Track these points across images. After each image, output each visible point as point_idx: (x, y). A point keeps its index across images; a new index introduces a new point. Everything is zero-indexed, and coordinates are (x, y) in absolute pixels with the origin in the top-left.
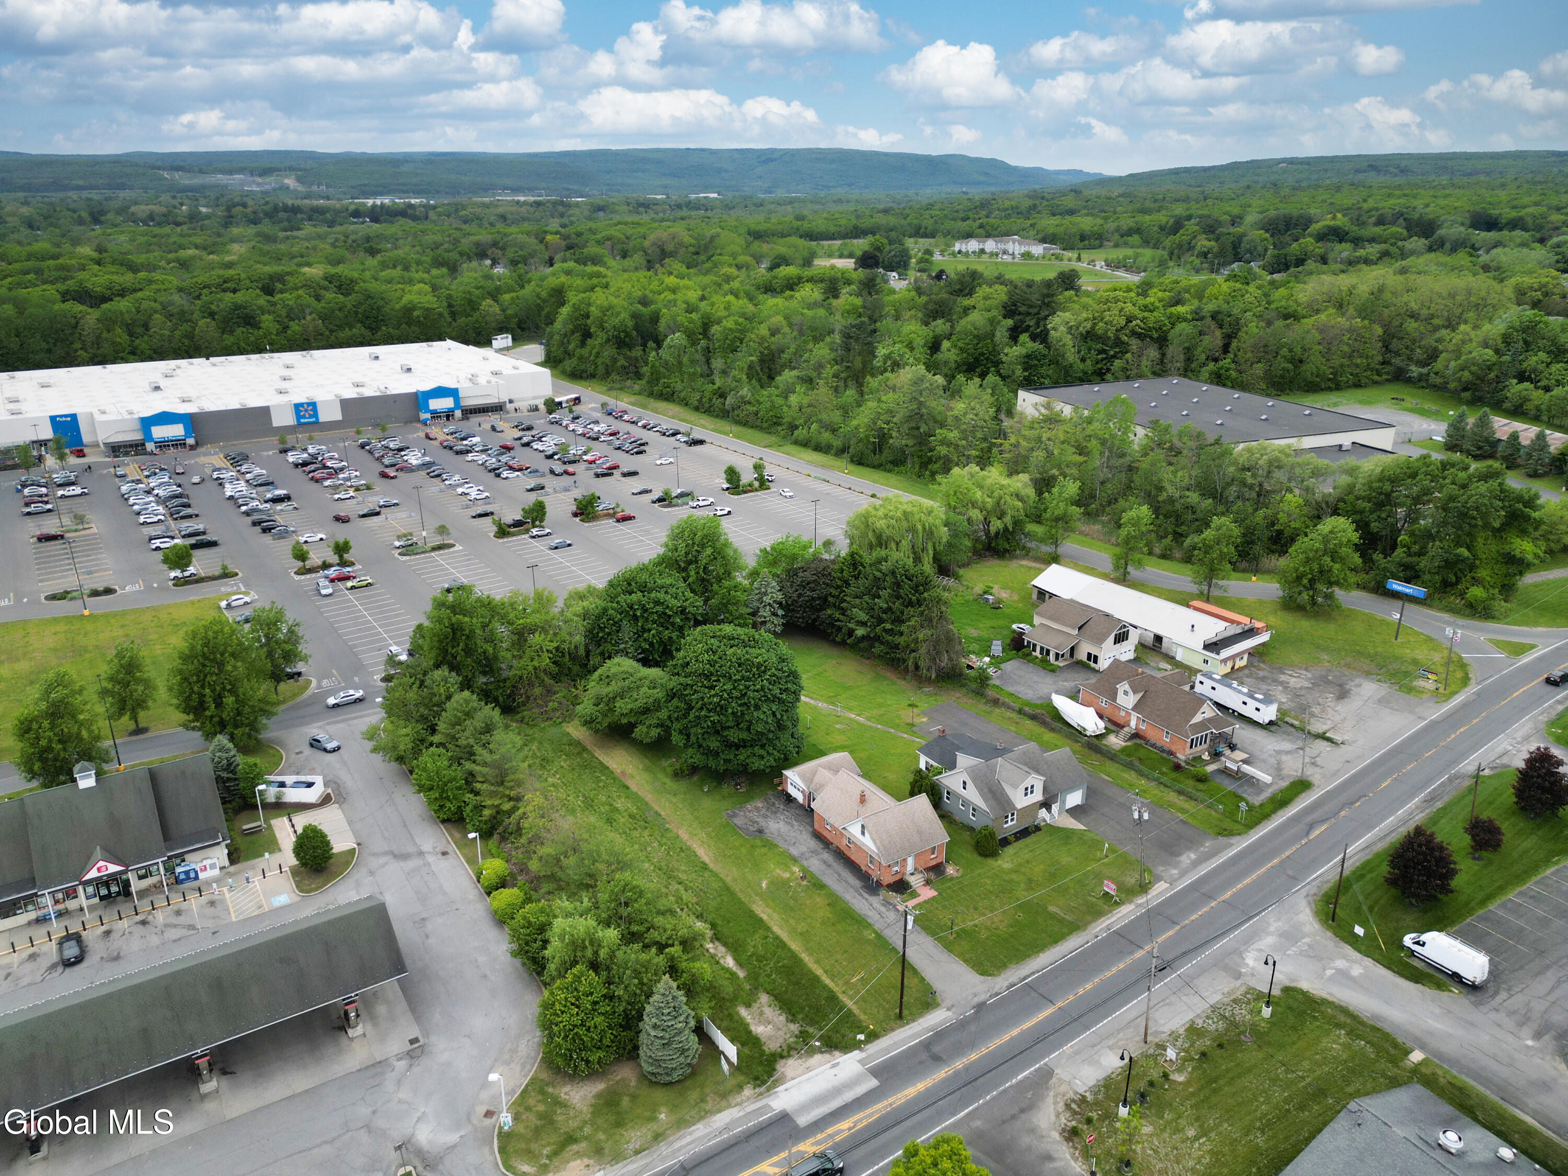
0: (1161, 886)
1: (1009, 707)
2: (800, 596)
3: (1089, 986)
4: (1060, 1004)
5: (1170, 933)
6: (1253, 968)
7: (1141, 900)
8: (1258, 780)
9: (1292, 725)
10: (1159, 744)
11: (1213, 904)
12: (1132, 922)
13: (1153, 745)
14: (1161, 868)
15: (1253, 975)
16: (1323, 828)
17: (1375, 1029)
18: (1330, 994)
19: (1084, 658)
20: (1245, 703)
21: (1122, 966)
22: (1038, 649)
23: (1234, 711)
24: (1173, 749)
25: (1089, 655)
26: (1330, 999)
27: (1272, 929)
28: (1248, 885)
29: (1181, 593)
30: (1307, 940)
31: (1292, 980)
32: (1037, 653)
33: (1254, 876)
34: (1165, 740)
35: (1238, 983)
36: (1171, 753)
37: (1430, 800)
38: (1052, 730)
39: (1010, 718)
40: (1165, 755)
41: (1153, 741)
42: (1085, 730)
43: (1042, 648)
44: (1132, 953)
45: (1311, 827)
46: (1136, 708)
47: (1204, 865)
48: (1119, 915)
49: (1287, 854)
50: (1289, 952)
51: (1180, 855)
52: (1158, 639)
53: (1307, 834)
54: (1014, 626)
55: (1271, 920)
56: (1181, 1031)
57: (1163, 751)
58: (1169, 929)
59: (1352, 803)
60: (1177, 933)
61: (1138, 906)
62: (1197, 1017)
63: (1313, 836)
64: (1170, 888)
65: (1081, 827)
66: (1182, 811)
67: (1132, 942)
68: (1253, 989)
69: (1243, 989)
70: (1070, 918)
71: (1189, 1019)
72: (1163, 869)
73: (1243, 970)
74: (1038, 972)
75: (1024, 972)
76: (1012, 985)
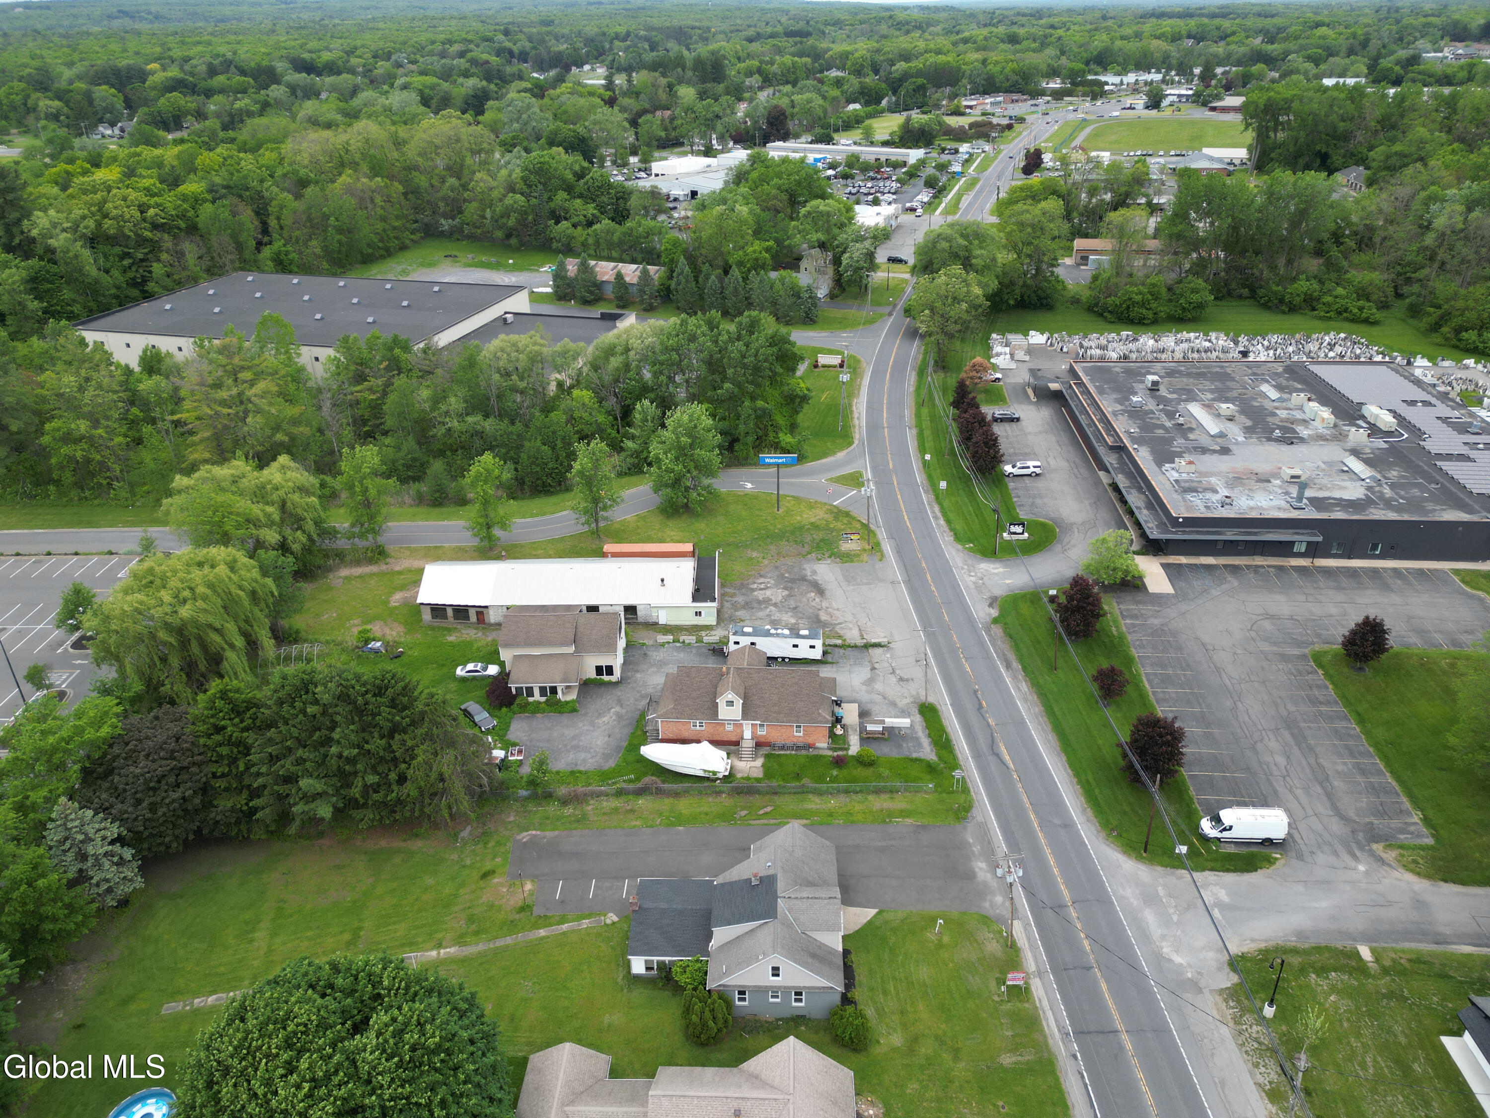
0: (1015, 928)
1: (599, 795)
2: (153, 808)
5: (1104, 986)
6: (1190, 965)
7: (1030, 963)
8: (900, 729)
9: (836, 646)
10: (789, 743)
11: (1073, 913)
12: (1065, 1003)
13: (783, 748)
14: (987, 905)
15: (1200, 974)
16: (1003, 748)
17: (1318, 949)
19: (592, 674)
20: (795, 646)
21: (1141, 1075)
22: (537, 692)
23: (783, 659)
24: (810, 740)
25: (599, 670)
26: (1261, 946)
27: (1135, 902)
28: (1056, 861)
29: (562, 539)
30: (1162, 892)
31: (1220, 951)
32: (537, 696)
33: (1047, 851)
34: (798, 735)
35: (1208, 995)
36: (809, 746)
37: (1008, 666)
38: (676, 795)
39: (616, 810)
40: (804, 752)
41: (780, 741)
42: (715, 773)
43: (543, 690)
45: (996, 754)
46: (746, 715)
48: (1046, 1004)
49: (1026, 799)
50: (1175, 918)
52: (631, 610)
53: (1003, 763)
54: (460, 672)
55: (1121, 892)
57: (799, 748)
58: (1096, 982)
59: (980, 706)
60: (1108, 982)
61: (1040, 974)
62: (1252, 1074)
63: (1012, 766)
64: (1026, 926)
65: (871, 912)
66: (904, 813)
67: (1102, 1032)
68: (1221, 991)
69: (1219, 999)
70: (1029, 1056)
71: (1251, 1083)
72: (991, 905)
73: (1189, 975)
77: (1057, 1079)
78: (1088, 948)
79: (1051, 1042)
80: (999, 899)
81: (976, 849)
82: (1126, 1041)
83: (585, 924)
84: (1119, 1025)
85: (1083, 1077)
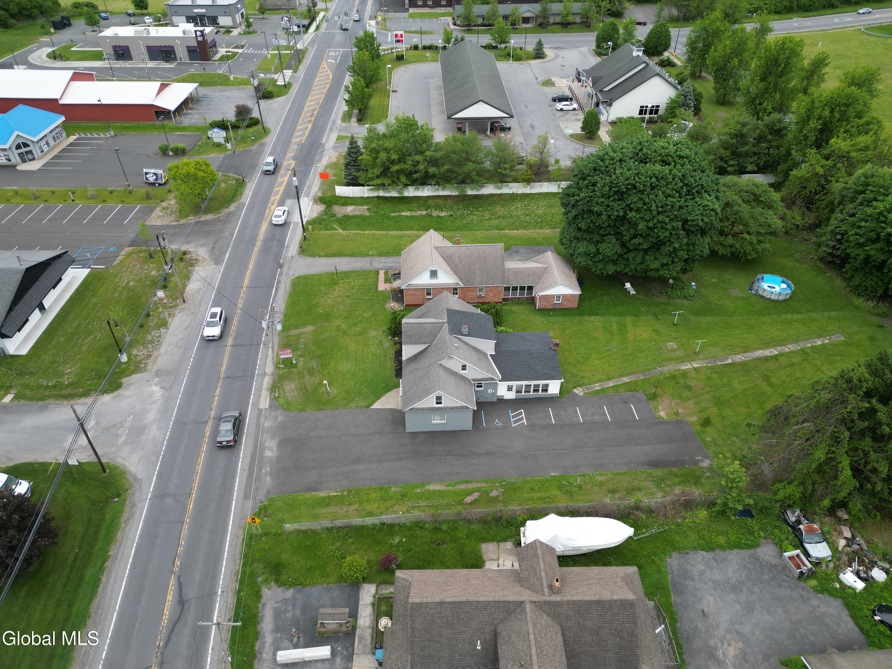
0: (265, 403)
4: (244, 289)
5: (223, 368)
6: (151, 385)
7: (267, 381)
11: (213, 413)
12: (256, 359)
14: (280, 418)
15: (148, 381)
27: (154, 427)
30: (122, 440)
31: (118, 396)
33: (199, 468)
35: (155, 369)
44: (235, 339)
45: (181, 601)
47: (250, 449)
49: (186, 527)
50: (130, 418)
51: (279, 446)
56: (170, 320)
58: (227, 370)
60: (219, 371)
61: (264, 374)
62: (166, 333)
63: (173, 581)
64: (256, 403)
65: (375, 406)
66: (326, 502)
67: (242, 345)
69: (149, 367)
70: (295, 332)
71: (171, 329)
72: (276, 417)
73: (157, 379)
74: (274, 296)
75: (281, 292)
76: (279, 282)
78: (218, 390)
79: (276, 341)
80: (267, 424)
81: (266, 470)
82: (230, 342)
83: (597, 387)
84: (229, 350)
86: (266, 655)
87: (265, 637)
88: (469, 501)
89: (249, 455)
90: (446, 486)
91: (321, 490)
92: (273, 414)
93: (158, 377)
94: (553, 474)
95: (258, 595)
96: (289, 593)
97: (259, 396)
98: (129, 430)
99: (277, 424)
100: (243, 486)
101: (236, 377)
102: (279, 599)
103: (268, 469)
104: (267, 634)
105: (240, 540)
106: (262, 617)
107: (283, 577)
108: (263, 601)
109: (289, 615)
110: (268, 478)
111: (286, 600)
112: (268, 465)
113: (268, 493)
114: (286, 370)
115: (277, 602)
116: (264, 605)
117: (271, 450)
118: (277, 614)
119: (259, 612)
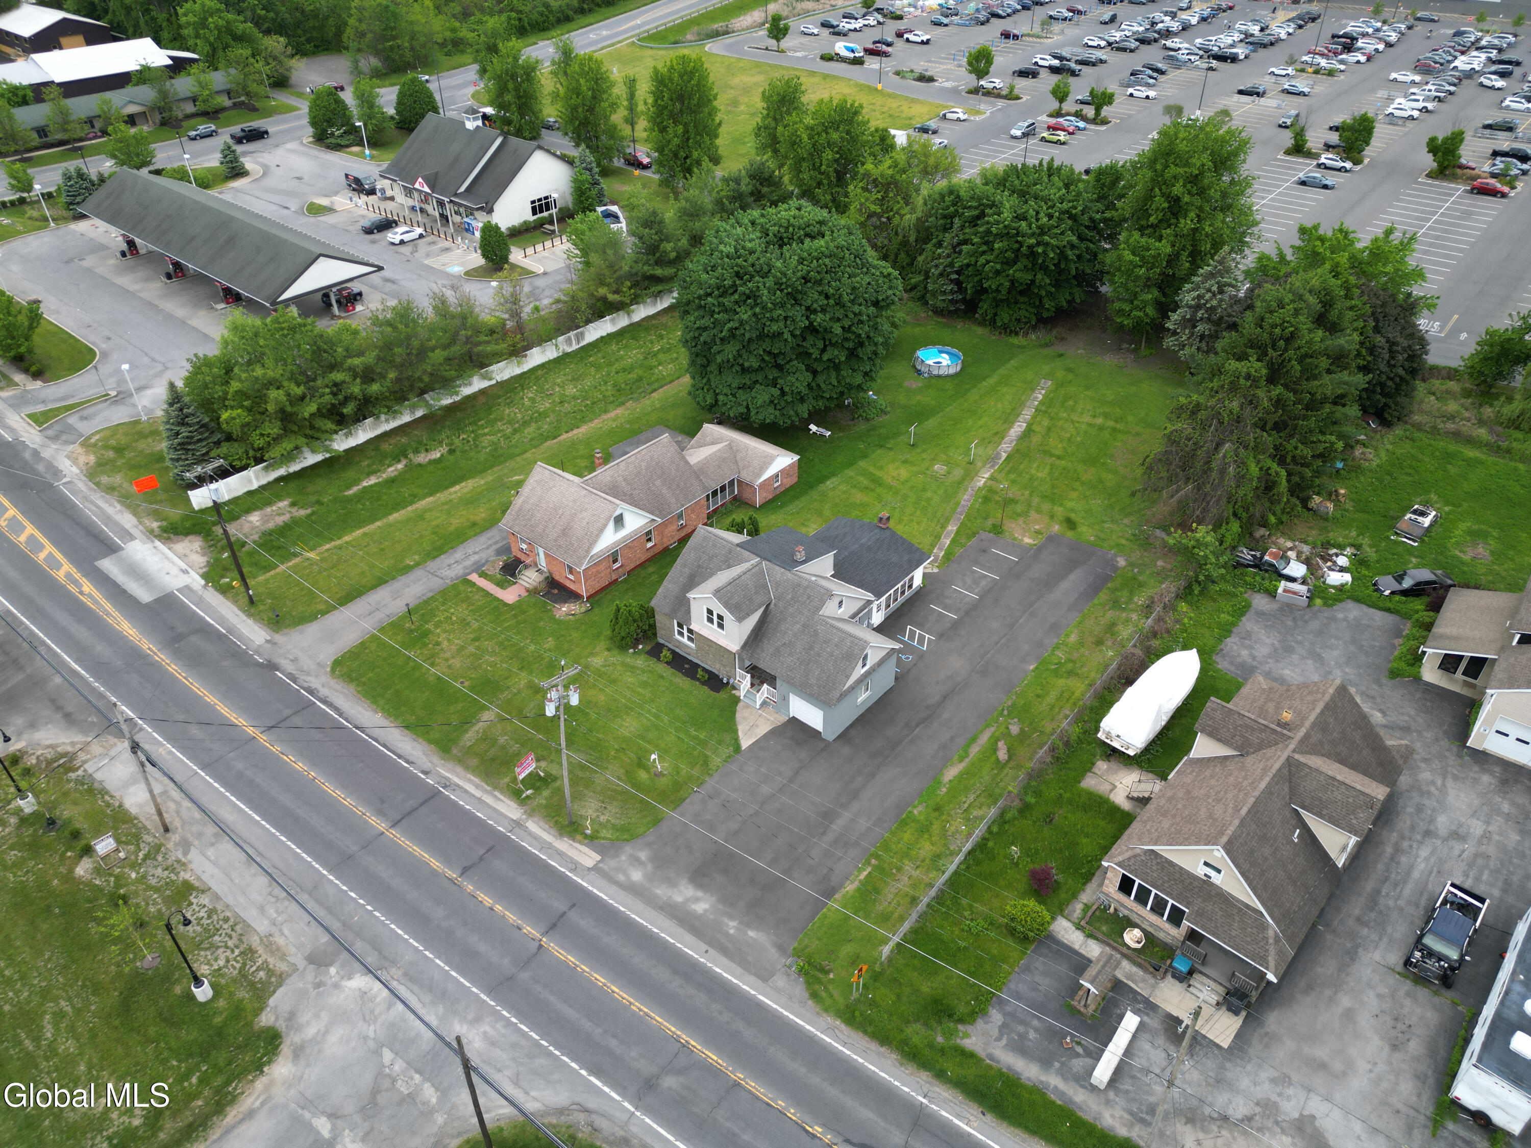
0: (587, 857)
3: (300, 766)
4: (263, 738)
5: (435, 864)
6: (336, 986)
7: (537, 828)
11: (530, 930)
12: (467, 814)
14: (643, 855)
15: (318, 985)
18: (250, 1114)
21: (349, 802)
26: (232, 1114)
28: (610, 996)
30: (430, 1094)
31: (298, 1052)
33: (638, 1006)
35: (298, 959)
44: (380, 813)
47: (668, 923)
48: (488, 799)
49: (751, 1085)
50: (387, 1056)
51: (700, 886)
55: (485, 1027)
56: (185, 876)
58: (447, 861)
60: (434, 872)
61: (518, 824)
62: (217, 897)
64: (575, 867)
65: (746, 743)
66: (871, 892)
67: (409, 814)
68: (281, 979)
69: (282, 967)
70: (470, 736)
71: (215, 887)
72: (635, 858)
73: (333, 970)
74: (341, 715)
75: (340, 701)
76: (311, 691)
77: (430, 742)
78: (481, 896)
79: (459, 769)
80: (636, 876)
81: (732, 926)
82: (378, 824)
83: (940, 551)
84: (395, 835)
85: (407, 762)
86: (1079, 1096)
87: (1048, 1084)
88: (1006, 757)
89: (680, 931)
90: (961, 761)
91: (841, 885)
92: (623, 858)
93: (328, 965)
94: (1032, 667)
95: (968, 1056)
96: (996, 1017)
97: (561, 854)
98: (417, 1071)
99: (650, 867)
100: (739, 970)
101: (481, 859)
102: (995, 1033)
103: (733, 924)
104: (1043, 1078)
105: (843, 1027)
106: (1009, 1068)
107: (962, 1009)
108: (982, 1054)
109: (1032, 1035)
110: (751, 934)
111: (1004, 1027)
112: (726, 920)
113: (781, 949)
114: (546, 793)
115: (998, 1039)
116: (991, 1057)
117: (697, 900)
118: (1020, 1048)
119: (1000, 1070)
